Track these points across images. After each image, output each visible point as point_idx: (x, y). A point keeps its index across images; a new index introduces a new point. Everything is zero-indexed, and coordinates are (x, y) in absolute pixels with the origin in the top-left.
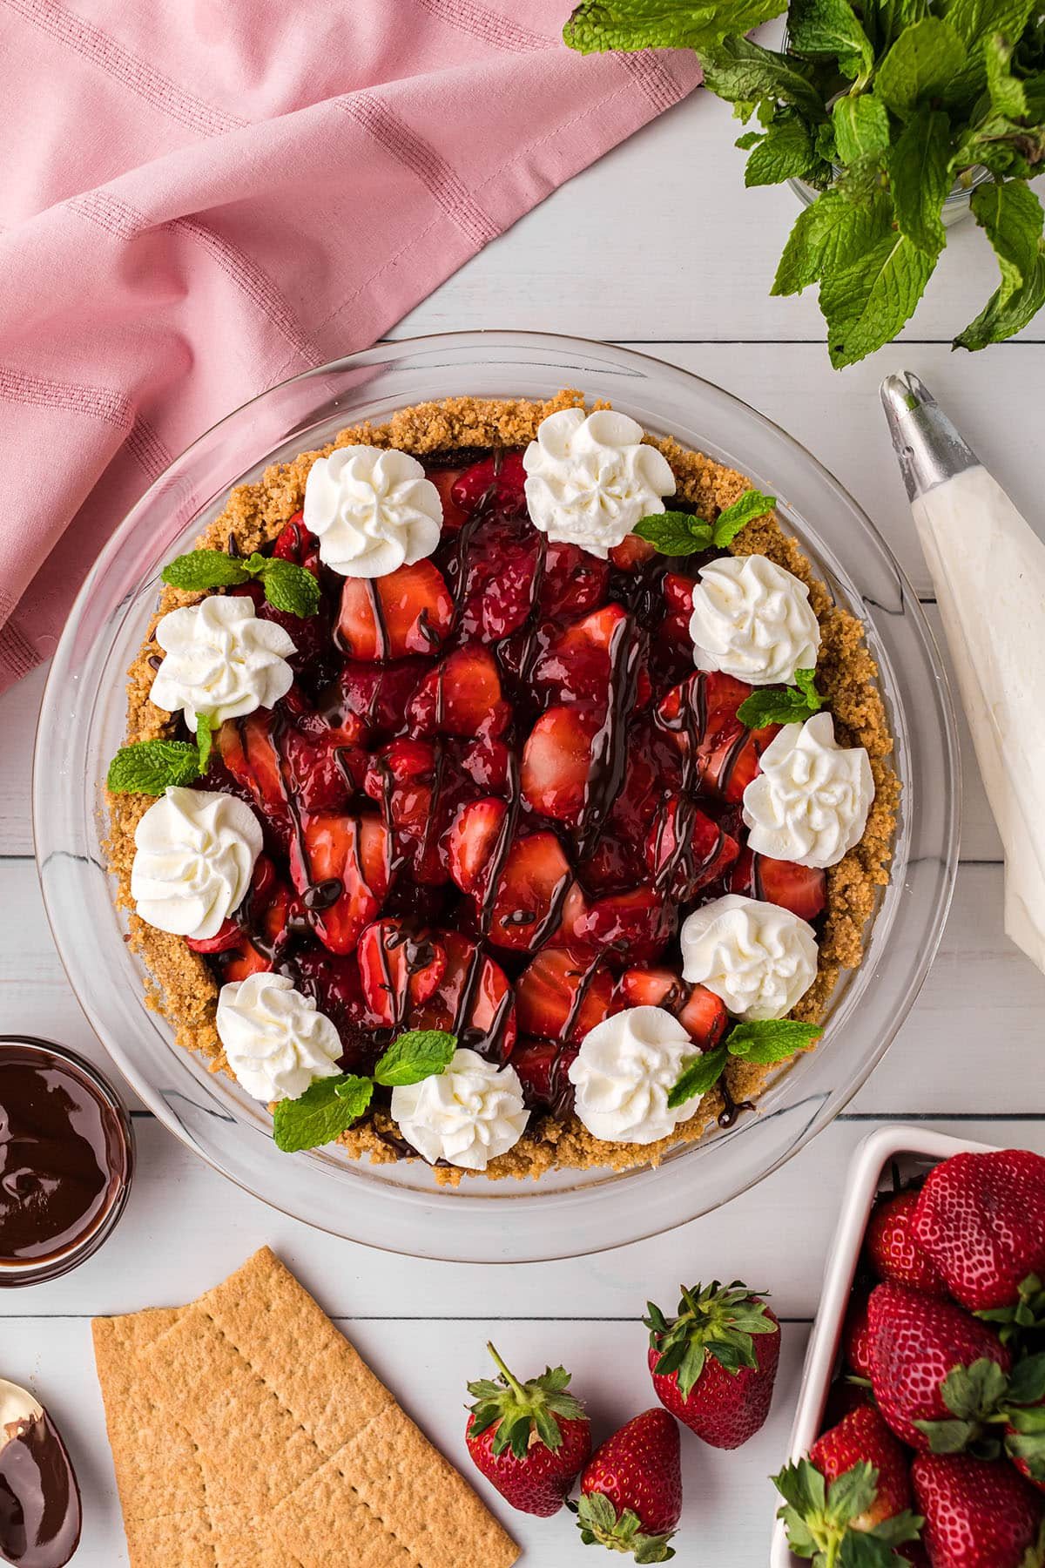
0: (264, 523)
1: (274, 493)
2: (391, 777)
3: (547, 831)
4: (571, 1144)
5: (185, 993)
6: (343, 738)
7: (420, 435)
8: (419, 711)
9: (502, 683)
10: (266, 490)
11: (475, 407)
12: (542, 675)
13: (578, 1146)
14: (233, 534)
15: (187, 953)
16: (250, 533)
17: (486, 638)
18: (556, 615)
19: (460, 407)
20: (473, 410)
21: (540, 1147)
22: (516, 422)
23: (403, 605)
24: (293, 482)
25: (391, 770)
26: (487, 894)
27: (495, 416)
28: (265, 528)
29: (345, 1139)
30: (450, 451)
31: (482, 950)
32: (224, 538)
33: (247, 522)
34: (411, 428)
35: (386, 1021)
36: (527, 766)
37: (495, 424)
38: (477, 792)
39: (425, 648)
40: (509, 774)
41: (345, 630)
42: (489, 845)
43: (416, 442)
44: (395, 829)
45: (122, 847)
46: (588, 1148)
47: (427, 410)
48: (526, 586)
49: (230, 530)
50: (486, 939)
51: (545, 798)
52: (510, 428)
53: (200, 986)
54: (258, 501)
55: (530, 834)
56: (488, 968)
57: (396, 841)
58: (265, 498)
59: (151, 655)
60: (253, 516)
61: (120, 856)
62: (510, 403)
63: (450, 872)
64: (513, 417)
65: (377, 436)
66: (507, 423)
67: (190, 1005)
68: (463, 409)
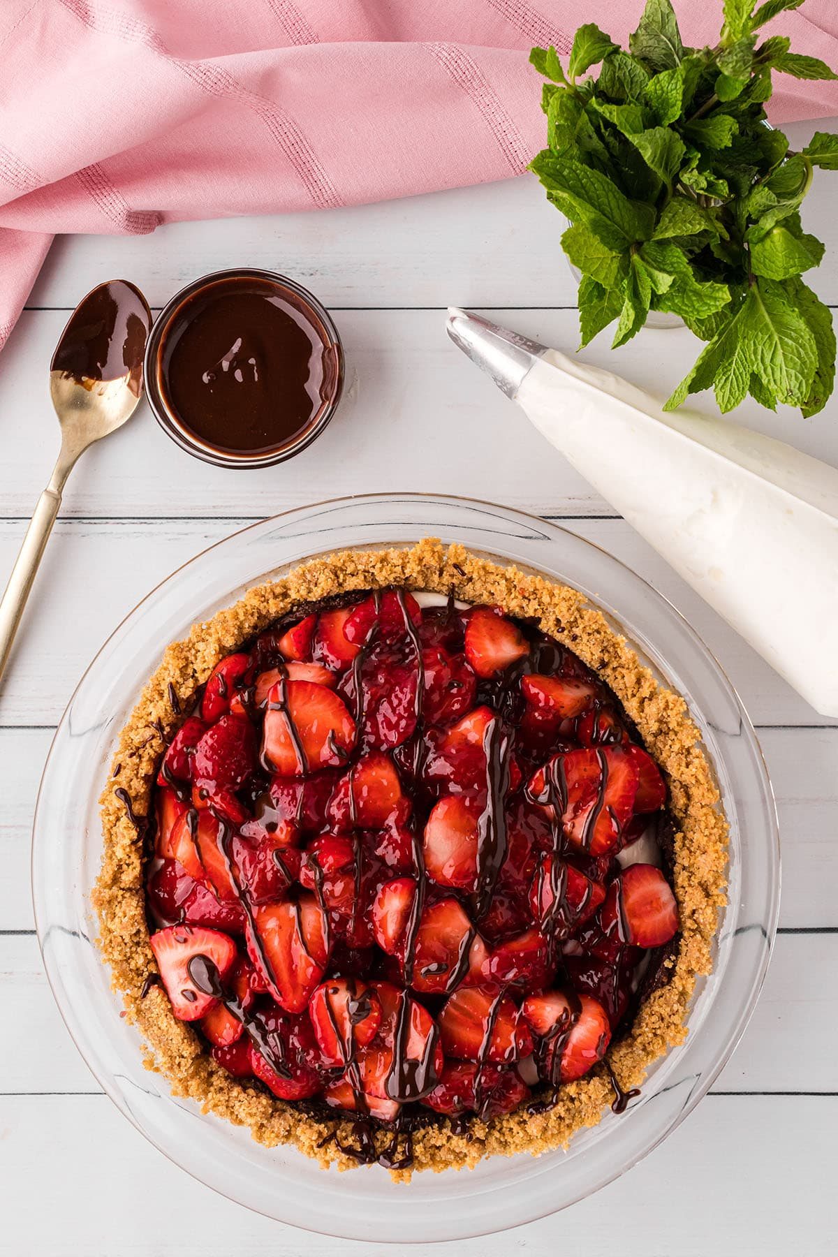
0: (195, 671)
1: (200, 646)
2: (321, 872)
3: (450, 899)
4: (496, 1138)
5: (175, 1054)
6: (278, 841)
7: (312, 586)
8: (337, 813)
9: (401, 780)
10: (194, 644)
11: (354, 559)
12: (432, 771)
13: (502, 1139)
14: (171, 684)
15: (172, 1022)
16: (185, 680)
17: (384, 747)
18: (438, 722)
19: (342, 561)
20: (353, 561)
21: (472, 1144)
22: (388, 568)
23: (314, 729)
24: (215, 637)
25: (320, 866)
26: (406, 954)
27: (371, 565)
28: (196, 675)
29: (315, 1154)
30: (337, 596)
31: (409, 995)
32: (164, 687)
33: (181, 672)
34: (305, 581)
35: (339, 1061)
36: (428, 849)
37: (372, 570)
38: (391, 873)
39: (335, 762)
40: (414, 857)
41: (269, 753)
42: (405, 916)
43: (309, 592)
44: (328, 911)
45: (111, 941)
46: (509, 1140)
47: (315, 565)
48: (411, 703)
49: (169, 680)
50: (410, 988)
51: (445, 872)
52: (384, 572)
53: (187, 1047)
54: (188, 654)
55: (438, 902)
56: (415, 1010)
57: (330, 920)
58: (193, 651)
59: (116, 787)
60: (186, 666)
61: (110, 950)
62: (382, 553)
63: (375, 939)
64: (385, 563)
65: (278, 590)
66: (381, 570)
67: (179, 1063)
68: (344, 562)
